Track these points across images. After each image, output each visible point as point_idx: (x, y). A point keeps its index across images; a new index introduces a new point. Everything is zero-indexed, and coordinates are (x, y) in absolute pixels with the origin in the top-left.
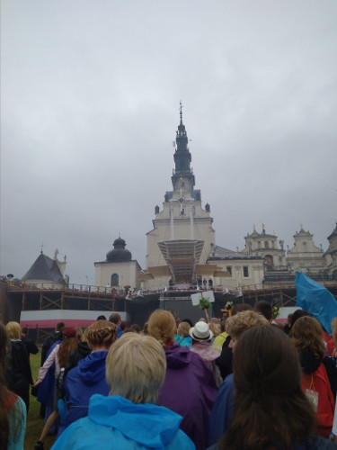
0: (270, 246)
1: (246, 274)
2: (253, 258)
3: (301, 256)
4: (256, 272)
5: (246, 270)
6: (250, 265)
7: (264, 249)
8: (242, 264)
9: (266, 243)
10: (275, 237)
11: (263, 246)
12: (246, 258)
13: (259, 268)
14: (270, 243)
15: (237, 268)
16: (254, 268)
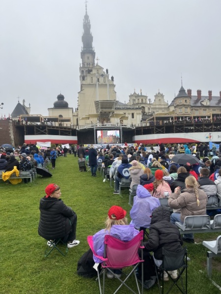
0: (144, 101)
1: (133, 117)
2: (137, 109)
3: (157, 106)
4: (138, 116)
5: (133, 114)
6: (135, 112)
7: (141, 103)
8: (131, 112)
9: (142, 100)
10: (146, 97)
11: (140, 101)
12: (133, 109)
13: (139, 113)
14: (144, 100)
16: (137, 114)
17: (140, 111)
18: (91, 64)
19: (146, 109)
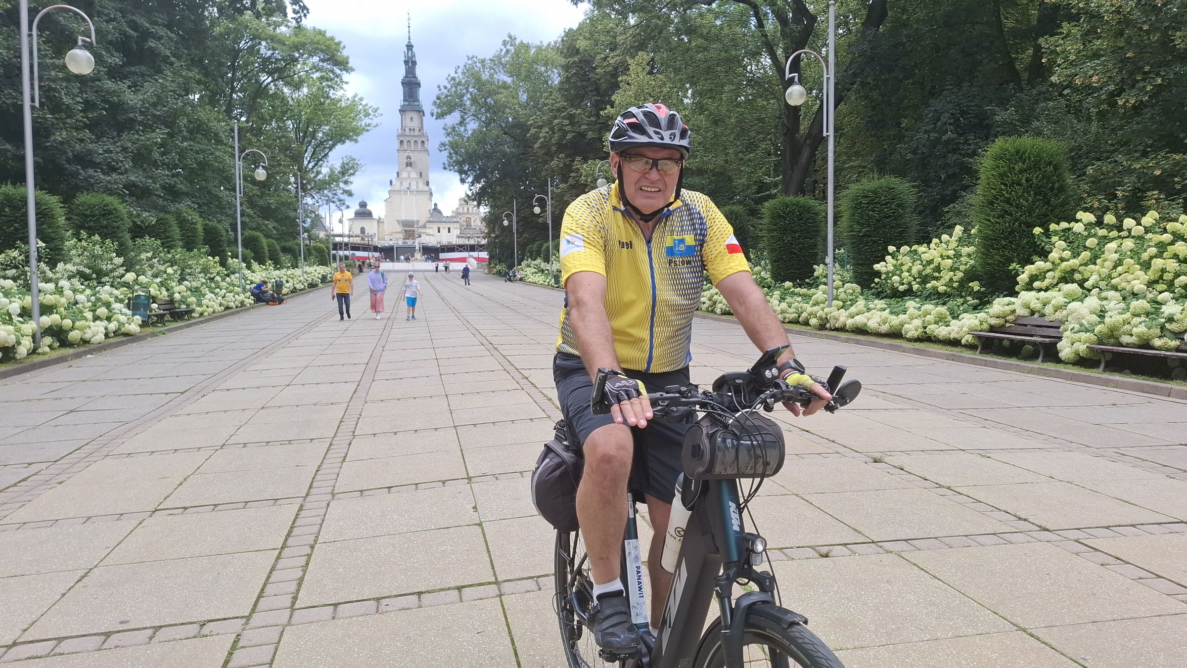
1: (449, 232)
2: (454, 222)
4: (455, 231)
5: (449, 229)
6: (452, 226)
7: (466, 213)
8: (447, 226)
9: (468, 209)
11: (466, 211)
12: (450, 222)
13: (457, 228)
14: (470, 209)
15: (444, 228)
16: (454, 228)
17: (458, 225)
18: (417, 129)
19: (472, 220)
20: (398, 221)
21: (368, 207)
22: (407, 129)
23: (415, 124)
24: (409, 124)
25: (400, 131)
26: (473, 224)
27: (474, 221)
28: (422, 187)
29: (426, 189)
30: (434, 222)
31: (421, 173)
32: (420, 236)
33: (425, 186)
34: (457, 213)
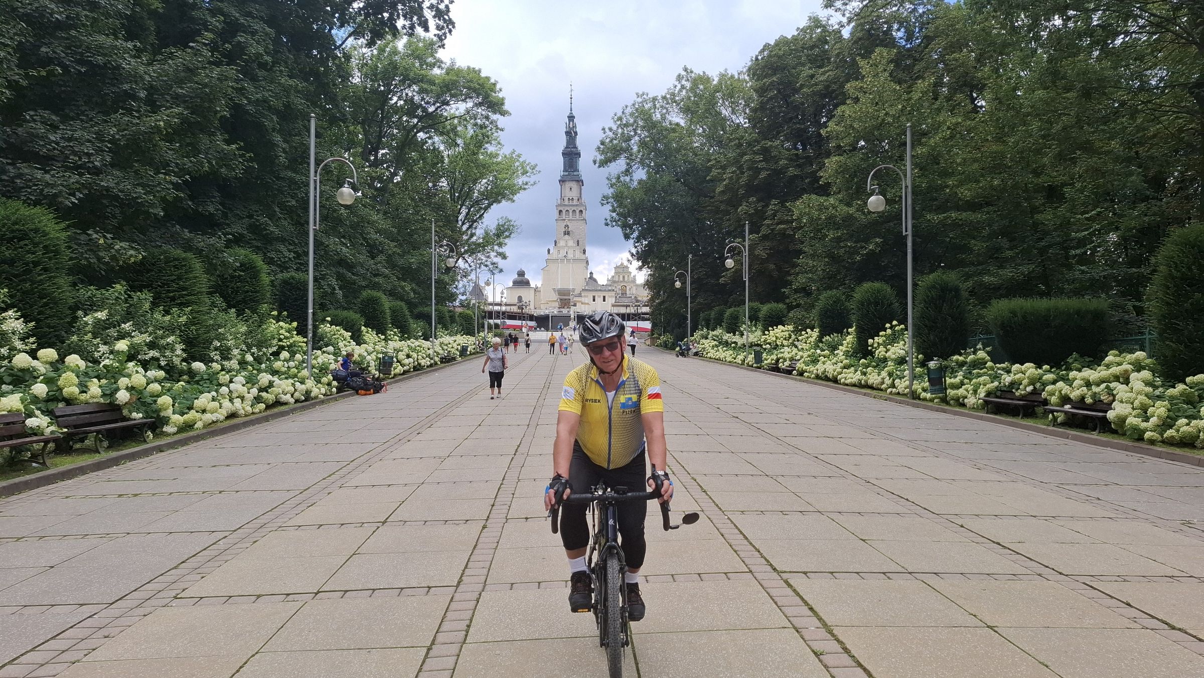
1: (604, 300)
2: (610, 290)
4: (610, 299)
5: (604, 297)
6: (607, 294)
9: (624, 277)
11: (621, 279)
12: (605, 291)
15: (599, 296)
16: (610, 297)
17: (613, 294)
18: (576, 198)
19: (628, 288)
20: (554, 289)
21: (526, 276)
22: (566, 199)
23: (574, 194)
24: (568, 194)
25: (559, 202)
26: (628, 292)
27: (630, 289)
28: (579, 255)
29: (583, 257)
30: (590, 291)
31: (578, 241)
32: (575, 305)
33: (582, 254)
34: (613, 281)
